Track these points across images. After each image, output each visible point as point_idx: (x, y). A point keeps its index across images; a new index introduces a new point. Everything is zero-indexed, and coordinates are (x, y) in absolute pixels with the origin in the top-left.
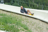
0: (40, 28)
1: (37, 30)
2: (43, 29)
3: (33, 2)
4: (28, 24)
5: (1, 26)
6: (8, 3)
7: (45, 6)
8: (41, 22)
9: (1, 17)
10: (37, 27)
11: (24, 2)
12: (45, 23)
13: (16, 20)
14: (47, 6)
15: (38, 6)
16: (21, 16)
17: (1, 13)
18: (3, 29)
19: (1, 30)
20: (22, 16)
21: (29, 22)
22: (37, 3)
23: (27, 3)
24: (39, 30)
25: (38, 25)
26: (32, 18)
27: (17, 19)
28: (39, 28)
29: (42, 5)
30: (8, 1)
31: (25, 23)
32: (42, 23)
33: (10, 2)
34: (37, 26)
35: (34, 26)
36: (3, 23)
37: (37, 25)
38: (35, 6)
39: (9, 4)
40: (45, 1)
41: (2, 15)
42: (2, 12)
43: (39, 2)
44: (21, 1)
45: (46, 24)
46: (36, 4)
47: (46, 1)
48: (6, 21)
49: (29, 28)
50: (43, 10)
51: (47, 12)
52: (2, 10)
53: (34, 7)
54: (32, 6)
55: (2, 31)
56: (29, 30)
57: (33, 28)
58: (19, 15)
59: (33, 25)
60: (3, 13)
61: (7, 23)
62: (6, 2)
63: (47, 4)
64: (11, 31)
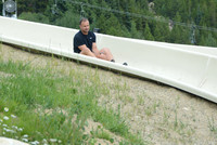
0: (182, 126)
1: (167, 137)
2: (194, 132)
3: (151, 11)
4: (128, 108)
5: (6, 118)
6: (37, 12)
7: (204, 28)
8: (184, 99)
9: (7, 75)
10: (169, 121)
11: (110, 9)
12: (205, 104)
13: (74, 91)
14: (212, 25)
15: (171, 28)
16: (93, 71)
17: (6, 61)
18: (13, 131)
19: (3, 136)
20: (101, 72)
21: (131, 101)
22: (170, 14)
23: (122, 12)
24: (178, 136)
25: (172, 114)
26: (145, 83)
27: (79, 84)
28: (176, 125)
29: (192, 25)
30: (38, 6)
31: (114, 107)
32: (188, 106)
33: (44, 7)
34: (167, 117)
35: (155, 117)
36: (15, 104)
37: (167, 112)
38: (157, 29)
39: (40, 20)
40: (205, 6)
41: (8, 67)
42: (8, 55)
43: (175, 9)
44: (95, 6)
45: (208, 110)
46: (164, 19)
47: (209, 4)
48: (26, 94)
49: (133, 128)
50: (196, 44)
51: (211, 56)
52: (7, 47)
53: (152, 31)
54: (144, 26)
55: (11, 141)
56: (131, 138)
57: (148, 129)
58: (85, 69)
59: (149, 114)
60: (14, 60)
61: (30, 102)
62: (26, 10)
63: (211, 19)
64: (52, 140)
